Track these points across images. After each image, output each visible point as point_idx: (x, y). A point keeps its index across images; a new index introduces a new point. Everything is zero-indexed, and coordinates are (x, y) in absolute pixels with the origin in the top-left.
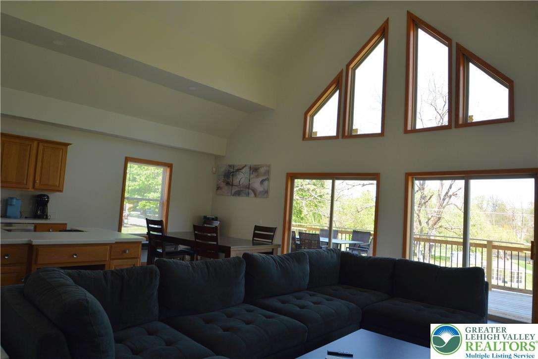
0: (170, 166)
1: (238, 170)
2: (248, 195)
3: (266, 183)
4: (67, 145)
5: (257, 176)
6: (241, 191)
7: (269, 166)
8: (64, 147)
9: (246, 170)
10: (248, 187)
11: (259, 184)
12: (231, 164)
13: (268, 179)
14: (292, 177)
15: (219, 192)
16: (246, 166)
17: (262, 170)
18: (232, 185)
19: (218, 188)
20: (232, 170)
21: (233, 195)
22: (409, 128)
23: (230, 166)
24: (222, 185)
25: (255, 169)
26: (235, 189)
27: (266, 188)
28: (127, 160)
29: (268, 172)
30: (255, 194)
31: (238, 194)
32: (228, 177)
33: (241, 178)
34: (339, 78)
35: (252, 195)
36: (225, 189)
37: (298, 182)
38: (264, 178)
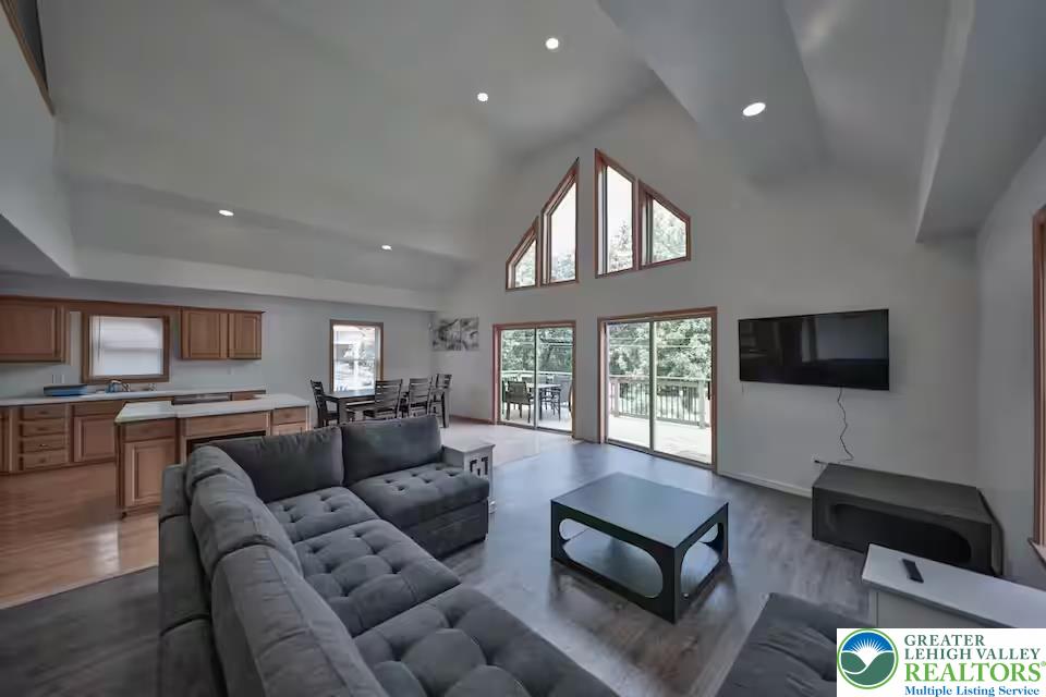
0: (380, 325)
1: (450, 325)
2: (460, 348)
3: (475, 336)
4: (260, 313)
5: (467, 330)
6: (454, 345)
7: (478, 318)
8: (258, 315)
9: (457, 324)
10: (460, 341)
11: (469, 336)
13: (477, 332)
14: (499, 329)
15: (436, 347)
16: (457, 320)
17: (471, 324)
18: (446, 340)
19: (434, 343)
20: (445, 325)
21: (448, 349)
22: (600, 273)
23: (443, 321)
24: (438, 340)
25: (465, 323)
26: (448, 344)
27: (475, 341)
28: (333, 323)
29: (476, 326)
30: (467, 348)
31: (451, 347)
32: (442, 333)
33: (453, 333)
35: (464, 348)
36: (441, 344)
38: (472, 331)
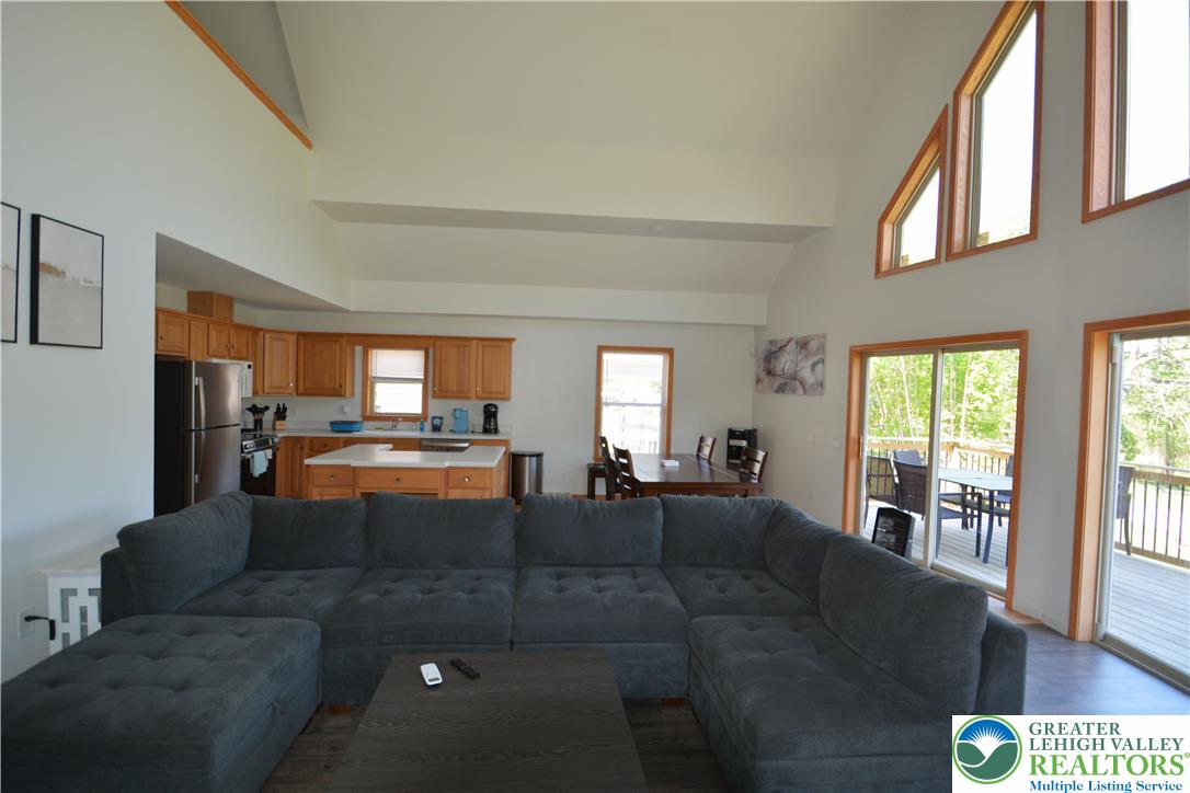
0: (668, 352)
1: (782, 348)
2: (794, 391)
3: (819, 368)
4: (511, 340)
5: (807, 357)
6: (786, 384)
7: (824, 337)
8: (507, 344)
9: (791, 346)
10: (794, 377)
11: (809, 369)
12: (771, 338)
13: (823, 361)
14: (862, 354)
15: (759, 387)
16: (791, 339)
17: (813, 345)
18: (774, 375)
19: (758, 381)
20: (774, 349)
21: (777, 391)
22: (1099, 201)
23: (771, 342)
24: (763, 375)
25: (803, 344)
26: (778, 382)
27: (819, 379)
28: (601, 349)
29: (822, 348)
30: (804, 390)
31: (781, 389)
32: (769, 362)
33: (785, 362)
34: (940, 128)
35: (801, 390)
36: (766, 380)
37: (874, 362)
38: (817, 358)
